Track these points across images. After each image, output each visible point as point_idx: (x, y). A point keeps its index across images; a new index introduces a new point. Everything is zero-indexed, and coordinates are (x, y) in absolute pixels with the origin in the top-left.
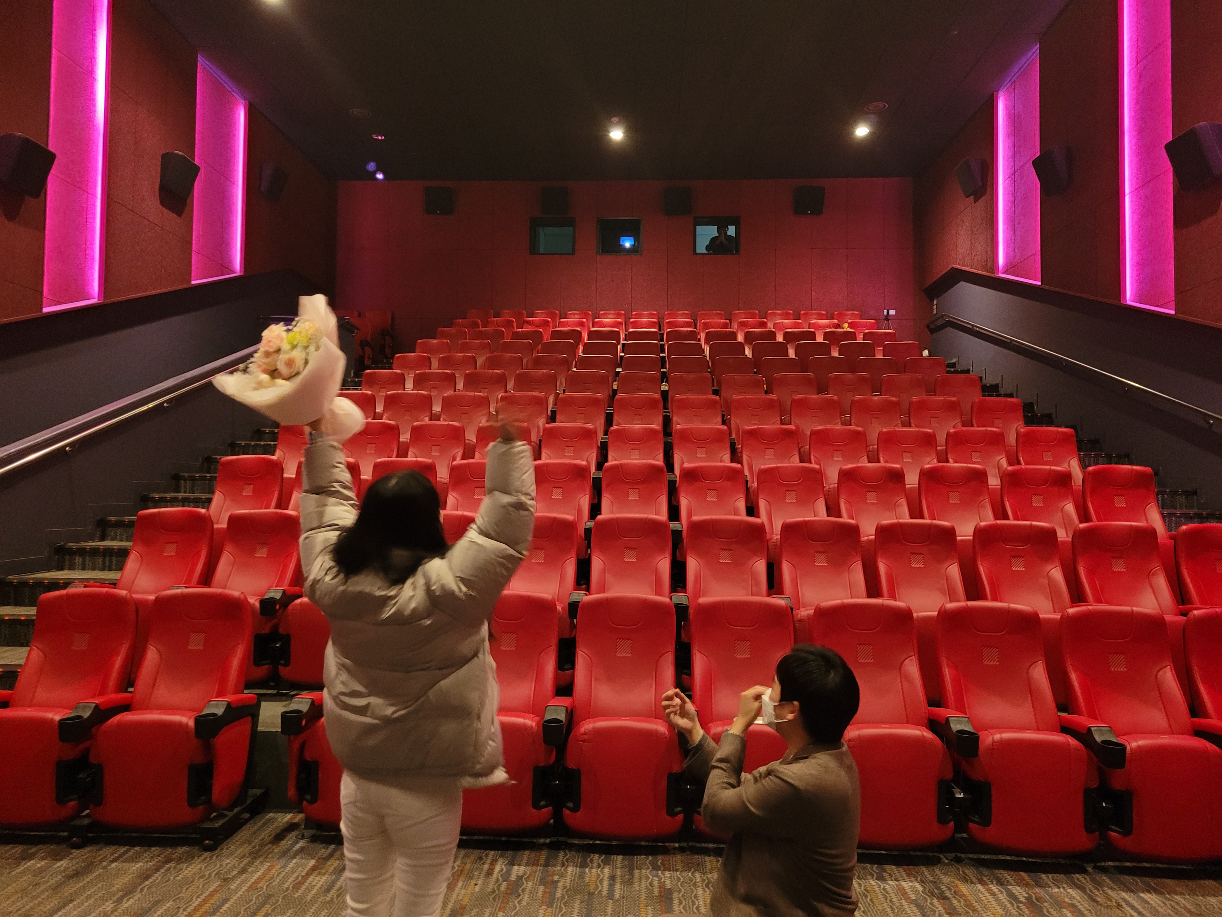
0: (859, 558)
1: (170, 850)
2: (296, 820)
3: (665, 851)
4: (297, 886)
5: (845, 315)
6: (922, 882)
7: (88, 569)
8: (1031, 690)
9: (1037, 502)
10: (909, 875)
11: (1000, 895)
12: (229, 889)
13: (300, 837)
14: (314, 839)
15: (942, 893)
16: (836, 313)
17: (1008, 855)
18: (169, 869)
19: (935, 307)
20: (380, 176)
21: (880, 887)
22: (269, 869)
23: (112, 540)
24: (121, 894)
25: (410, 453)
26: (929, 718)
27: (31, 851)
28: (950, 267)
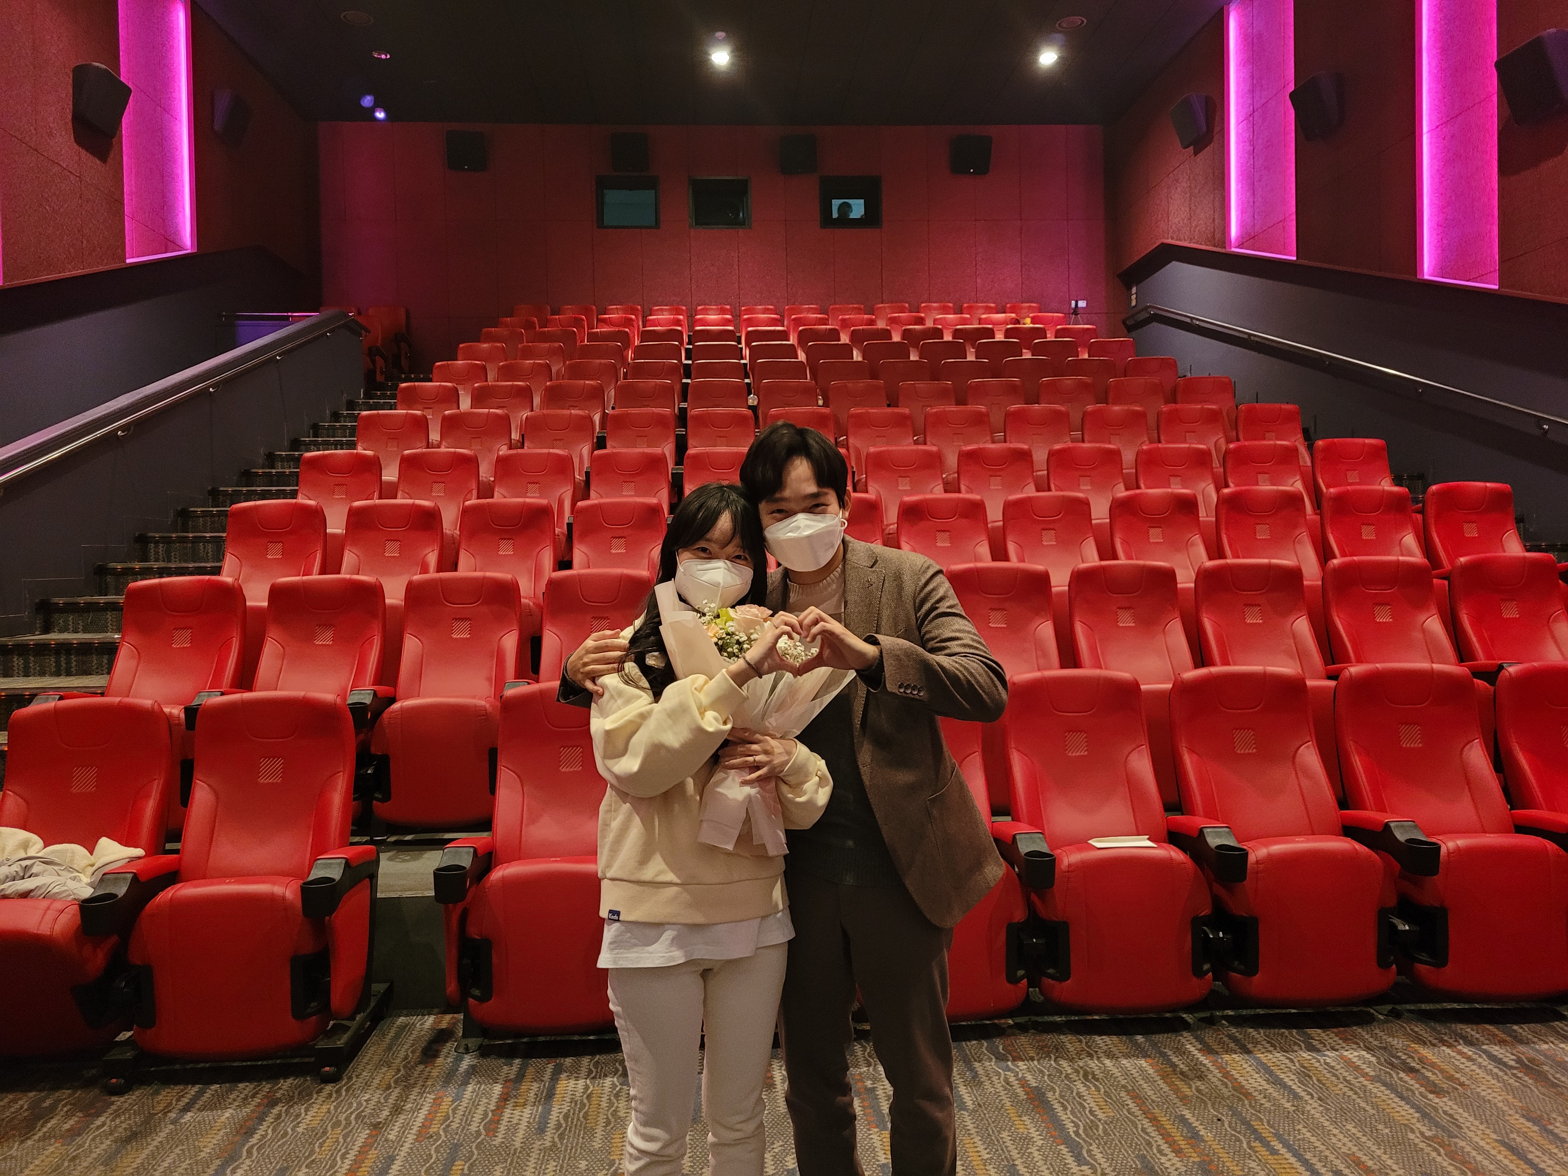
0: (1177, 614)
1: (269, 1086)
2: (444, 1025)
3: (1000, 1032)
4: (492, 1127)
5: (1022, 308)
6: (1368, 1049)
7: (34, 675)
8: (1468, 780)
9: (1368, 533)
10: (1345, 1040)
11: (1480, 1060)
12: (387, 1140)
13: (461, 1050)
14: (484, 1052)
15: (1404, 1062)
16: (1008, 305)
17: (1454, 1002)
18: (279, 1116)
19: (1134, 297)
20: (380, 115)
21: (1319, 1061)
22: (437, 1102)
23: (61, 631)
24: (218, 1162)
25: (496, 494)
26: (1342, 824)
27: (47, 1103)
28: (1158, 243)
